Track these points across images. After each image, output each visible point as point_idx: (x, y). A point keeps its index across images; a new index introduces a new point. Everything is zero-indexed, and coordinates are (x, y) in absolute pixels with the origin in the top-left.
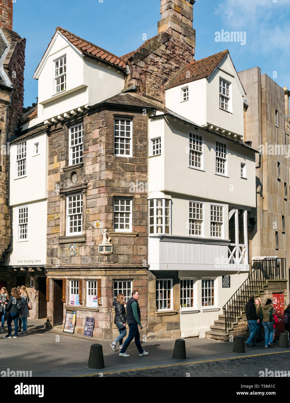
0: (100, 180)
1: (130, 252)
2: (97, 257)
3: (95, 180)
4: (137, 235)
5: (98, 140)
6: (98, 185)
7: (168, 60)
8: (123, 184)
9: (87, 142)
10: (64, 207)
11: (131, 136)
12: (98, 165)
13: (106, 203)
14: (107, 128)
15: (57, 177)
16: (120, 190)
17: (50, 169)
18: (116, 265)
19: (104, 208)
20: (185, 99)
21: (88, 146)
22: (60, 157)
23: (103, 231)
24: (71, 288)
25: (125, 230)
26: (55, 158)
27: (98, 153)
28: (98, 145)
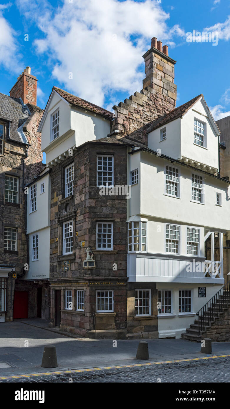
0: (85, 207)
1: (111, 267)
2: (83, 271)
3: (82, 208)
4: (118, 253)
5: (84, 175)
6: (83, 212)
8: (105, 210)
9: (76, 178)
10: (61, 232)
11: (113, 170)
12: (84, 195)
13: (90, 226)
14: (91, 164)
15: (56, 209)
16: (102, 215)
17: (50, 204)
18: (99, 278)
19: (88, 230)
21: (77, 180)
22: (59, 193)
23: (87, 249)
24: (66, 296)
25: (106, 249)
26: (55, 194)
27: (84, 186)
28: (84, 179)
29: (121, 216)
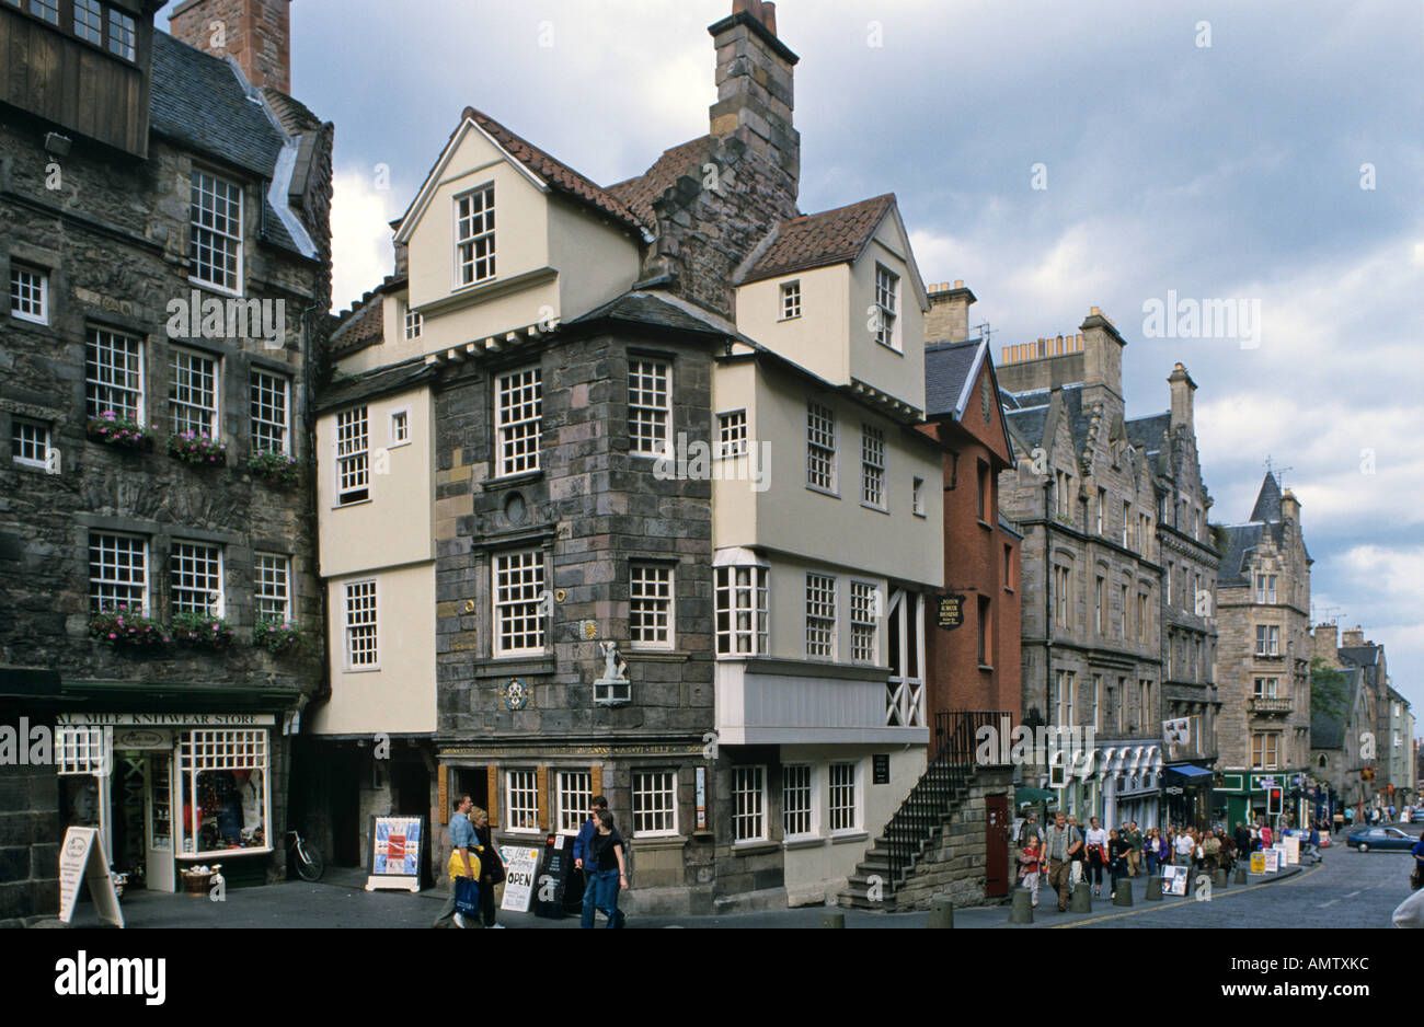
0: (593, 514)
1: (672, 700)
2: (589, 711)
3: (580, 516)
4: (690, 658)
5: (588, 414)
6: (588, 529)
7: (741, 209)
8: (654, 528)
9: (554, 417)
10: (486, 582)
11: (669, 406)
12: (588, 477)
13: (611, 576)
14: (612, 385)
15: (465, 506)
16: (646, 543)
17: (440, 484)
18: (640, 733)
19: (607, 587)
20: (789, 313)
21: (558, 426)
22: (473, 453)
23: (606, 647)
24: (509, 789)
25: (655, 645)
26: (458, 455)
27: (588, 448)
28: (587, 427)
29: (697, 548)
